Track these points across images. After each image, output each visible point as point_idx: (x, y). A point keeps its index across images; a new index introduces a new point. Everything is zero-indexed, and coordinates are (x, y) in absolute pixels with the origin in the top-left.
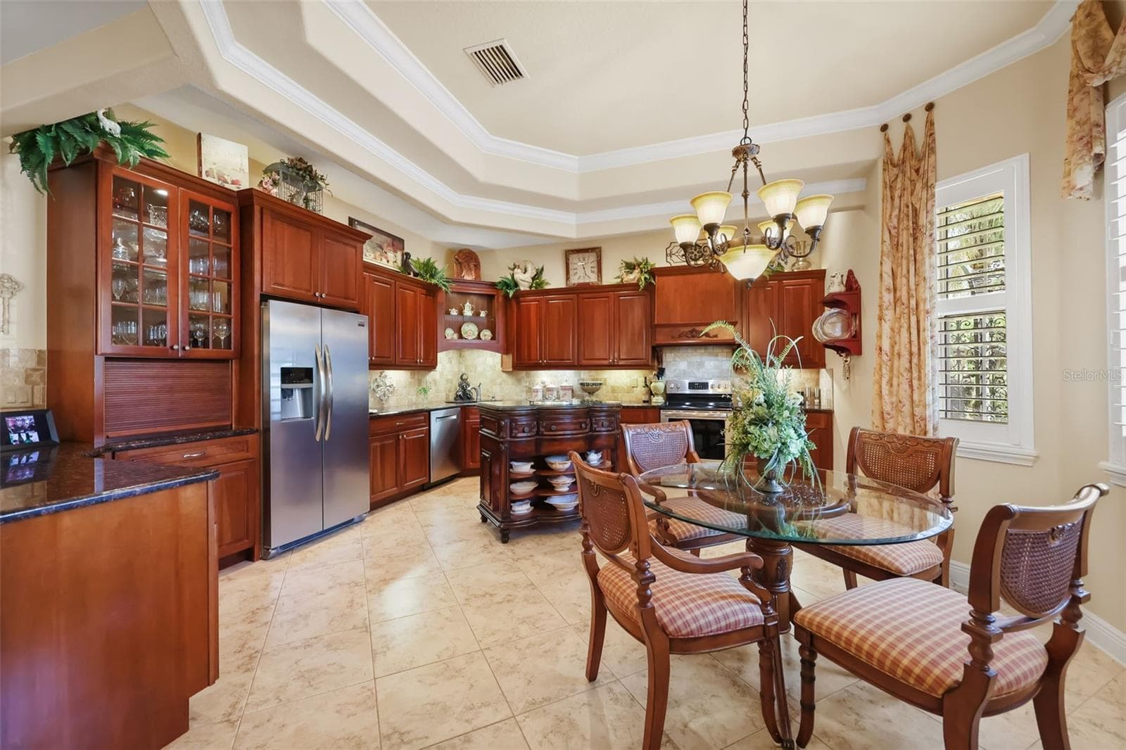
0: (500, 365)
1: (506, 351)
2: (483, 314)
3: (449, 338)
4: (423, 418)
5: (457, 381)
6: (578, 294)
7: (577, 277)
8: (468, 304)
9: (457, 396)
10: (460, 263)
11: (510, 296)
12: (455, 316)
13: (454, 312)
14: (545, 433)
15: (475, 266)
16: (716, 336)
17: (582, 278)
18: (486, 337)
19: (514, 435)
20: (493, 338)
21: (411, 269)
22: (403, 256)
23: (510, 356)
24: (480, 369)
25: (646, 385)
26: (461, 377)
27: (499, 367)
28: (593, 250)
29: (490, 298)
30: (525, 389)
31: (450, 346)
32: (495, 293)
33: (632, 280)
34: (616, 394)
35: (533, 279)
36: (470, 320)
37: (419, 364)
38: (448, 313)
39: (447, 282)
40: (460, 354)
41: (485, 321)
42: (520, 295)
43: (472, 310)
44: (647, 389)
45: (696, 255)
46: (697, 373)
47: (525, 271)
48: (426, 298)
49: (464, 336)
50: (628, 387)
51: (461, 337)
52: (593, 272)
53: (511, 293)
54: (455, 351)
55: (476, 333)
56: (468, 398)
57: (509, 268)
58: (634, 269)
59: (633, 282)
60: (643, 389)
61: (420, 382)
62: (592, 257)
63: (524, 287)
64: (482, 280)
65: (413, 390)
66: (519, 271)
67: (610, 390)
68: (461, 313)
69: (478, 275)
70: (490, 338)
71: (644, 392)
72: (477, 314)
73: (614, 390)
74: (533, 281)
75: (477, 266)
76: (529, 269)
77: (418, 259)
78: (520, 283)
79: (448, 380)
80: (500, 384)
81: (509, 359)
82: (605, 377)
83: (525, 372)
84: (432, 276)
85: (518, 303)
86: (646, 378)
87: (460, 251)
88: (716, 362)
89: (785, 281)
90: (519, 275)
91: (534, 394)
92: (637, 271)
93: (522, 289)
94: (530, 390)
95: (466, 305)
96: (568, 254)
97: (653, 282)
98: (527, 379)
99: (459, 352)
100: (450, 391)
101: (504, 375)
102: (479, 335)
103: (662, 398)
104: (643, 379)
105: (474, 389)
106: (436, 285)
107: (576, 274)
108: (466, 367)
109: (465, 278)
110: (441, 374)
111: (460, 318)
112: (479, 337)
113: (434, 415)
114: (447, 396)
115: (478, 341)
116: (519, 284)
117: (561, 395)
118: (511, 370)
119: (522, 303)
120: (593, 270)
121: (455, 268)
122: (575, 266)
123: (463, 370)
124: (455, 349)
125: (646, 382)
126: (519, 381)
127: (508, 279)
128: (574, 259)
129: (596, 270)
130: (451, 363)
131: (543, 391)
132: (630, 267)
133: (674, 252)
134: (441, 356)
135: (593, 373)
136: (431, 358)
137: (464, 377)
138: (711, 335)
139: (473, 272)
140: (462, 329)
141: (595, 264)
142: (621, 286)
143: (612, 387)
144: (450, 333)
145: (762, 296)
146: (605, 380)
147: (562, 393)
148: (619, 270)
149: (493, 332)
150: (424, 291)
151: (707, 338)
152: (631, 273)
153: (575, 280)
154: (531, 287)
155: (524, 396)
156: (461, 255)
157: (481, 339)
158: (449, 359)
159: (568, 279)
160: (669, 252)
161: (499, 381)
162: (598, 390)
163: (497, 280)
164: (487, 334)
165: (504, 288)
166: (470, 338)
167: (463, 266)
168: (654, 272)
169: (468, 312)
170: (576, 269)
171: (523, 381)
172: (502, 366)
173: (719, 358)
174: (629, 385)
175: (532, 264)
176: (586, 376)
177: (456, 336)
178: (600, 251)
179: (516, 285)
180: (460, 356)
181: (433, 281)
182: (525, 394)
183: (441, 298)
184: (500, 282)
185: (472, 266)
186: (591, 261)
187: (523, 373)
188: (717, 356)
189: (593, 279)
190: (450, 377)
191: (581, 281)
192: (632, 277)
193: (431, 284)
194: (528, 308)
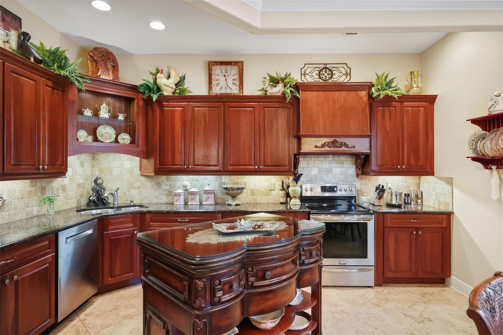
0: (139, 169)
1: (146, 154)
2: (121, 117)
3: (81, 140)
4: (47, 242)
5: (90, 185)
6: (224, 102)
7: (219, 88)
8: (104, 105)
9: (90, 201)
10: (96, 62)
11: (154, 99)
12: (88, 117)
13: (88, 113)
14: (256, 284)
15: (113, 66)
16: (354, 147)
17: (224, 89)
18: (125, 141)
19: (216, 300)
20: (132, 142)
21: (31, 54)
22: (19, 37)
23: (152, 161)
24: (116, 172)
25: (283, 188)
26: (96, 181)
27: (137, 171)
28: (235, 63)
29: (128, 101)
30: (165, 192)
31: (82, 149)
32: (135, 97)
33: (277, 93)
34: (255, 197)
35: (177, 85)
36: (107, 123)
37: (41, 171)
38: (81, 113)
39: (81, 77)
40: (94, 157)
41: (123, 124)
42: (162, 99)
43: (109, 112)
44: (284, 192)
45: (326, 76)
46: (326, 178)
47: (169, 77)
48: (53, 92)
49: (100, 138)
50: (266, 190)
51: (96, 139)
52: (234, 84)
53: (155, 97)
54: (88, 154)
55: (114, 137)
56: (103, 203)
57: (151, 73)
58: (278, 83)
59: (277, 95)
60: (281, 192)
61: (43, 190)
62: (234, 70)
63: (167, 92)
64: (120, 81)
65: (34, 201)
66: (162, 76)
67: (250, 193)
68: (96, 113)
69: (116, 75)
70: (129, 142)
71: (283, 195)
72: (114, 117)
73: (253, 193)
74: (176, 87)
75: (115, 68)
76: (173, 74)
77: (42, 44)
78: (163, 87)
79: (79, 185)
80: (139, 188)
81: (149, 164)
82: (245, 181)
83: (165, 176)
84: (61, 67)
85: (162, 107)
86: (283, 182)
87: (96, 49)
88: (342, 169)
89: (405, 103)
90: (162, 80)
91: (175, 198)
92: (281, 85)
93: (166, 94)
94: (170, 193)
95: (102, 107)
96: (211, 65)
97: (298, 95)
98: (168, 183)
99: (91, 156)
100: (82, 196)
101: (143, 179)
102: (116, 138)
103: (299, 201)
104: (281, 183)
105: (112, 194)
106: (66, 78)
107: (218, 84)
108: (100, 170)
109: (101, 77)
110: (71, 179)
111: (94, 120)
112: (116, 141)
113: (62, 237)
114: (78, 201)
115: (116, 144)
116: (162, 89)
117: (204, 199)
118: (153, 174)
119: (165, 108)
120: (235, 82)
121: (89, 66)
122: (217, 77)
123: (97, 174)
124: (90, 153)
125: (283, 186)
126: (159, 184)
127: (150, 83)
128: (217, 70)
129: (237, 82)
130: (83, 166)
131: (184, 195)
132: (275, 81)
133: (307, 72)
134: (72, 160)
135: (234, 178)
136: (59, 163)
137: (99, 181)
138: (350, 146)
139: (111, 73)
140: (97, 132)
141: (237, 77)
142: (264, 99)
143: (251, 190)
144: (82, 135)
145: (387, 115)
146: (245, 184)
147: (205, 196)
148: (262, 83)
149: (133, 136)
150: (50, 83)
151: (347, 149)
152: (275, 87)
153: (216, 90)
154: (174, 93)
155: (164, 199)
156: (96, 53)
157: (119, 142)
158: (81, 162)
159: (210, 88)
160: (303, 72)
161: (137, 184)
162: (240, 194)
163: (138, 82)
164: (125, 138)
165: (147, 91)
166: (107, 141)
167: (98, 65)
168: (297, 87)
169: (104, 114)
170: (218, 80)
171: (163, 185)
172: (140, 170)
173: (345, 165)
174: (267, 188)
175: (176, 70)
176: (228, 181)
177: (90, 139)
178: (243, 65)
179: (159, 89)
180: (94, 159)
181: (63, 73)
182: (165, 197)
183: (73, 94)
184: (142, 85)
185: (109, 66)
186: (233, 74)
187: (164, 178)
188: (343, 163)
189: (235, 90)
190: (82, 181)
191: (223, 91)
192: (278, 90)
193: (60, 75)
194: (173, 113)
